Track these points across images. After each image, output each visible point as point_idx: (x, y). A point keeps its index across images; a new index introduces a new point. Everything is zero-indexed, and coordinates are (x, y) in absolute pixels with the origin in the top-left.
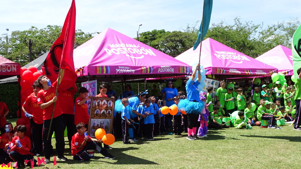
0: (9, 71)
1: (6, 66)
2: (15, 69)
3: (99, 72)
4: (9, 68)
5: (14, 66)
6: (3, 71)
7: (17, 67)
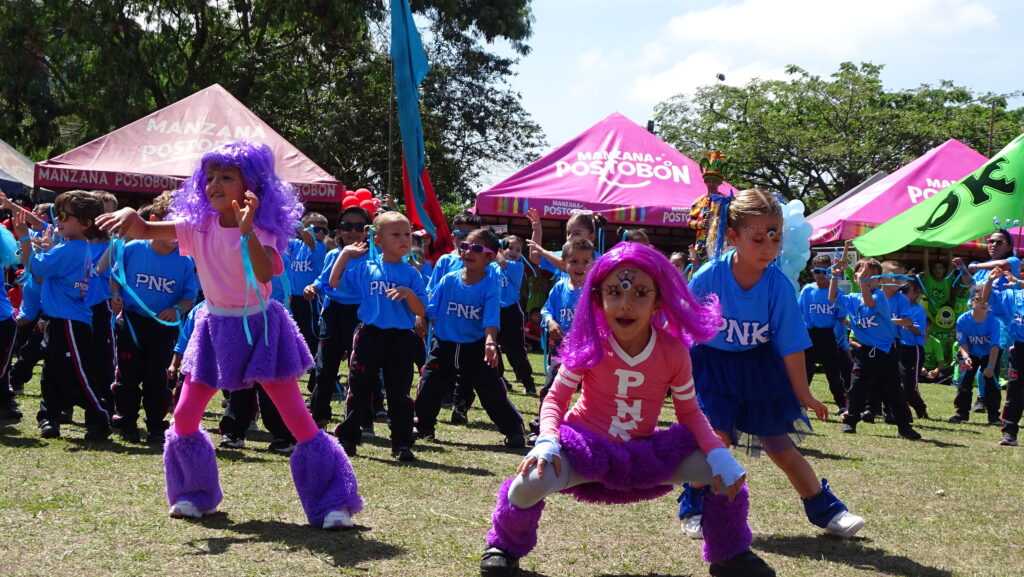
0: (322, 194)
1: (318, 186)
2: (333, 193)
3: (502, 210)
4: (322, 191)
5: (332, 187)
6: (313, 194)
7: (336, 188)
